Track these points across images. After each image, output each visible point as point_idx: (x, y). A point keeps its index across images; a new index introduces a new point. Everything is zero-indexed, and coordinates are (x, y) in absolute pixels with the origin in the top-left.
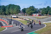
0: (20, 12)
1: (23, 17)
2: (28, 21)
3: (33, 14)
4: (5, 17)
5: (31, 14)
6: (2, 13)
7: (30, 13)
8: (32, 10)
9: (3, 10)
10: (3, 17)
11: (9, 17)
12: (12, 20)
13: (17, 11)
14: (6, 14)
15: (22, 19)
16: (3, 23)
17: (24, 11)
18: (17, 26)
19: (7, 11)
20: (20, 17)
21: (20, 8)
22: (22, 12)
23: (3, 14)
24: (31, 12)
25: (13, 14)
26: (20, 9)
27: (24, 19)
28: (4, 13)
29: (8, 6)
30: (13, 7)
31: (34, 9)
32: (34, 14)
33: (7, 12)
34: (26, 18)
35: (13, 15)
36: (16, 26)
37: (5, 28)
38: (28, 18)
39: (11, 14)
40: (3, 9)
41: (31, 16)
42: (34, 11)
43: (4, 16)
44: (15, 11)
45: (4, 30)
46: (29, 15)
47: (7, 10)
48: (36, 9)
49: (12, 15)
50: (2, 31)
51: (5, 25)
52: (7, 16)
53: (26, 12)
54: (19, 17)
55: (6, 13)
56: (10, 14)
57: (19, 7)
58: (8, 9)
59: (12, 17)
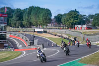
0: (50, 21)
1: (56, 30)
2: (66, 38)
3: (76, 26)
4: (21, 31)
5: (72, 26)
6: (15, 24)
7: (71, 24)
8: (75, 17)
9: (18, 18)
10: (17, 31)
11: (29, 31)
12: (34, 37)
13: (46, 19)
14: (23, 26)
15: (55, 35)
16: (17, 43)
17: (59, 19)
18: (45, 49)
19: (26, 20)
20: (51, 31)
21: (51, 14)
22: (55, 22)
23: (17, 25)
24: (72, 21)
25: (37, 25)
26: (51, 16)
27: (59, 36)
28: (19, 23)
29: (28, 9)
30: (37, 11)
31: (78, 15)
32: (79, 26)
33: (24, 22)
34: (62, 33)
35: (37, 27)
36: (43, 48)
37: (22, 53)
38: (66, 33)
39: (33, 25)
40: (17, 16)
41: (71, 30)
42: (77, 20)
43: (20, 29)
44: (41, 20)
45: (18, 56)
46: (68, 28)
47: (25, 17)
48: (81, 16)
49: (35, 27)
50: (15, 57)
51: (21, 46)
52: (26, 29)
53: (62, 23)
54: (48, 31)
55: (23, 24)
56: (31, 25)
57: (48, 12)
58: (28, 16)
59: (34, 32)
